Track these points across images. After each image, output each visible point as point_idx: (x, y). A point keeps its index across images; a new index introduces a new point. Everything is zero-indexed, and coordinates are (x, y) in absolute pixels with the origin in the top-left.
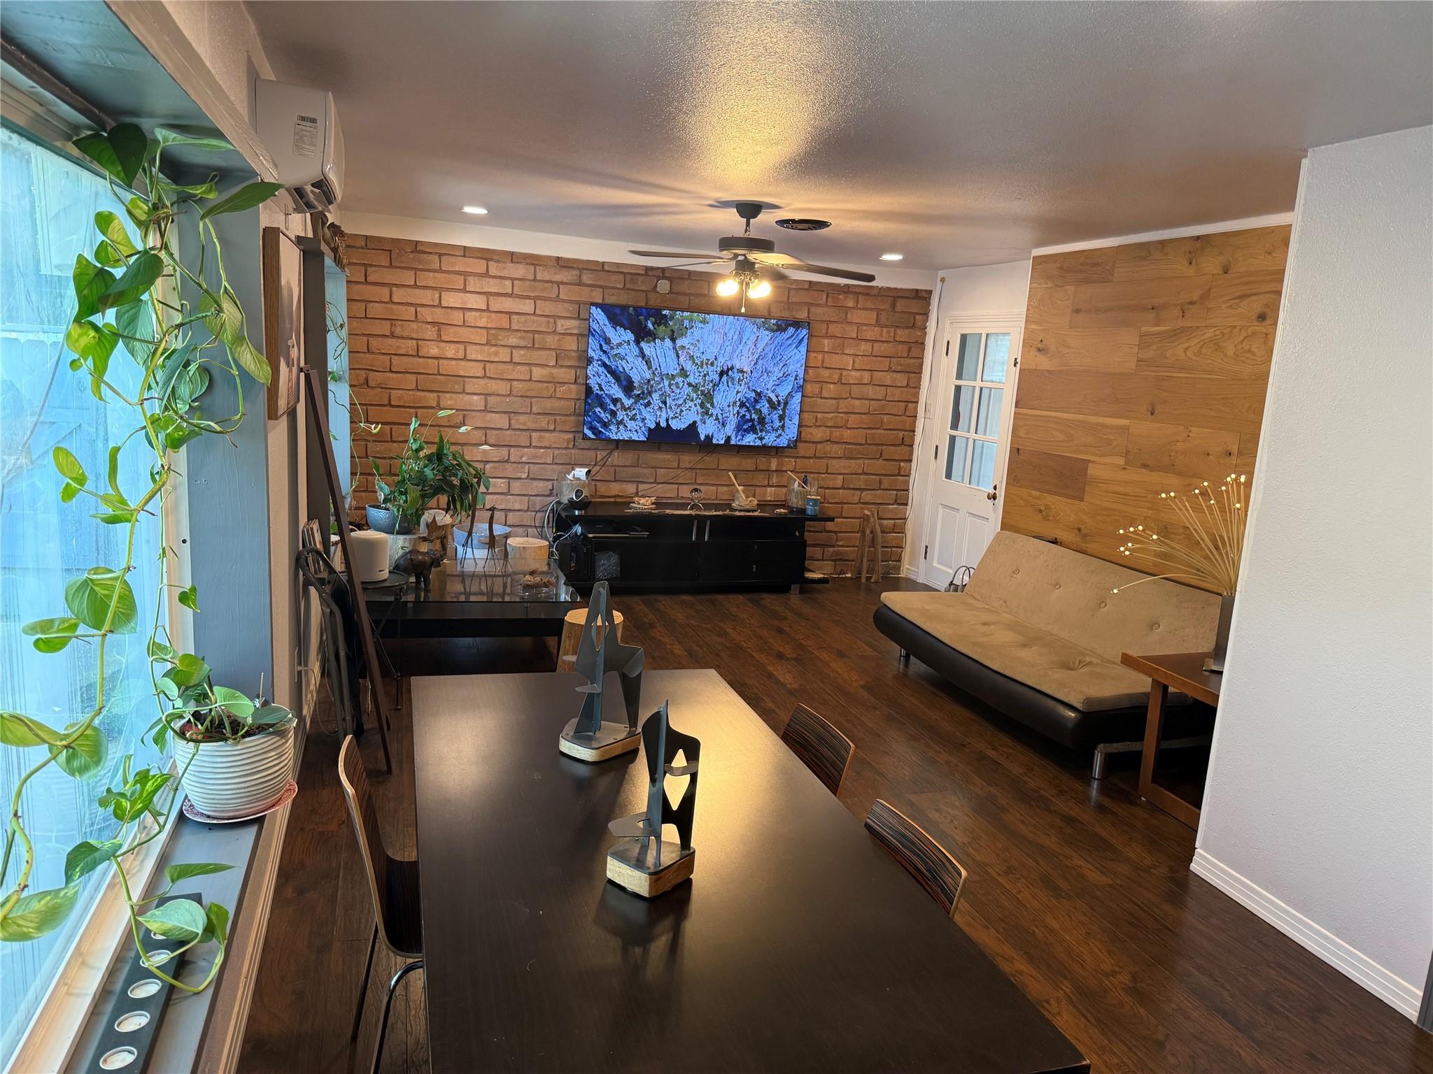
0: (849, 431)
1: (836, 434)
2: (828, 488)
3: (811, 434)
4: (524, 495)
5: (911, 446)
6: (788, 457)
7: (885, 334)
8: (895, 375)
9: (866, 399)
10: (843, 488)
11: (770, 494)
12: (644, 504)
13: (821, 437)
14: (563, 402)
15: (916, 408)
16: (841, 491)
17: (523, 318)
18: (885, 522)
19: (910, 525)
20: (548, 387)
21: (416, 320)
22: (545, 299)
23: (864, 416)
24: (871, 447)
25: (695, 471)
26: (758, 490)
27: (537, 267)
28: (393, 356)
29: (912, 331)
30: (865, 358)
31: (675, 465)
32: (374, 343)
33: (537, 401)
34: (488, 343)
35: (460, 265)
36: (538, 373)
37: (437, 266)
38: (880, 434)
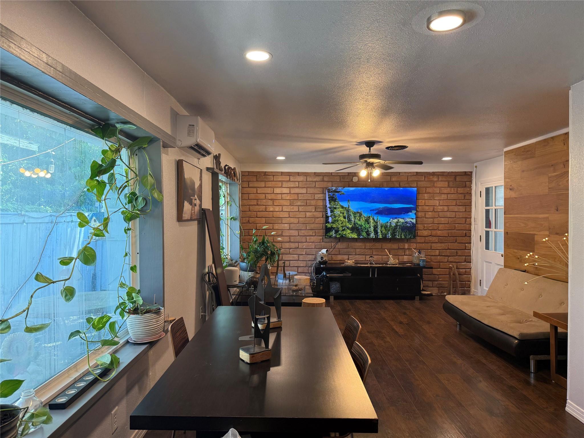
0: (440, 231)
1: (434, 232)
2: (433, 256)
3: (422, 233)
4: (304, 261)
5: (470, 237)
6: (412, 243)
7: (452, 190)
8: (459, 207)
9: (446, 218)
10: (439, 255)
11: (406, 258)
12: (350, 262)
13: (427, 234)
14: (318, 225)
15: (471, 220)
16: (439, 257)
17: (303, 195)
18: (461, 270)
19: (473, 271)
20: (312, 219)
21: (265, 199)
22: (310, 187)
23: (446, 225)
24: (451, 238)
25: (372, 249)
26: (400, 257)
27: (307, 177)
28: (258, 212)
29: (465, 189)
30: (444, 201)
31: (364, 247)
32: (251, 207)
33: (309, 225)
34: (290, 205)
35: (280, 178)
36: (308, 214)
37: (272, 179)
38: (455, 232)
